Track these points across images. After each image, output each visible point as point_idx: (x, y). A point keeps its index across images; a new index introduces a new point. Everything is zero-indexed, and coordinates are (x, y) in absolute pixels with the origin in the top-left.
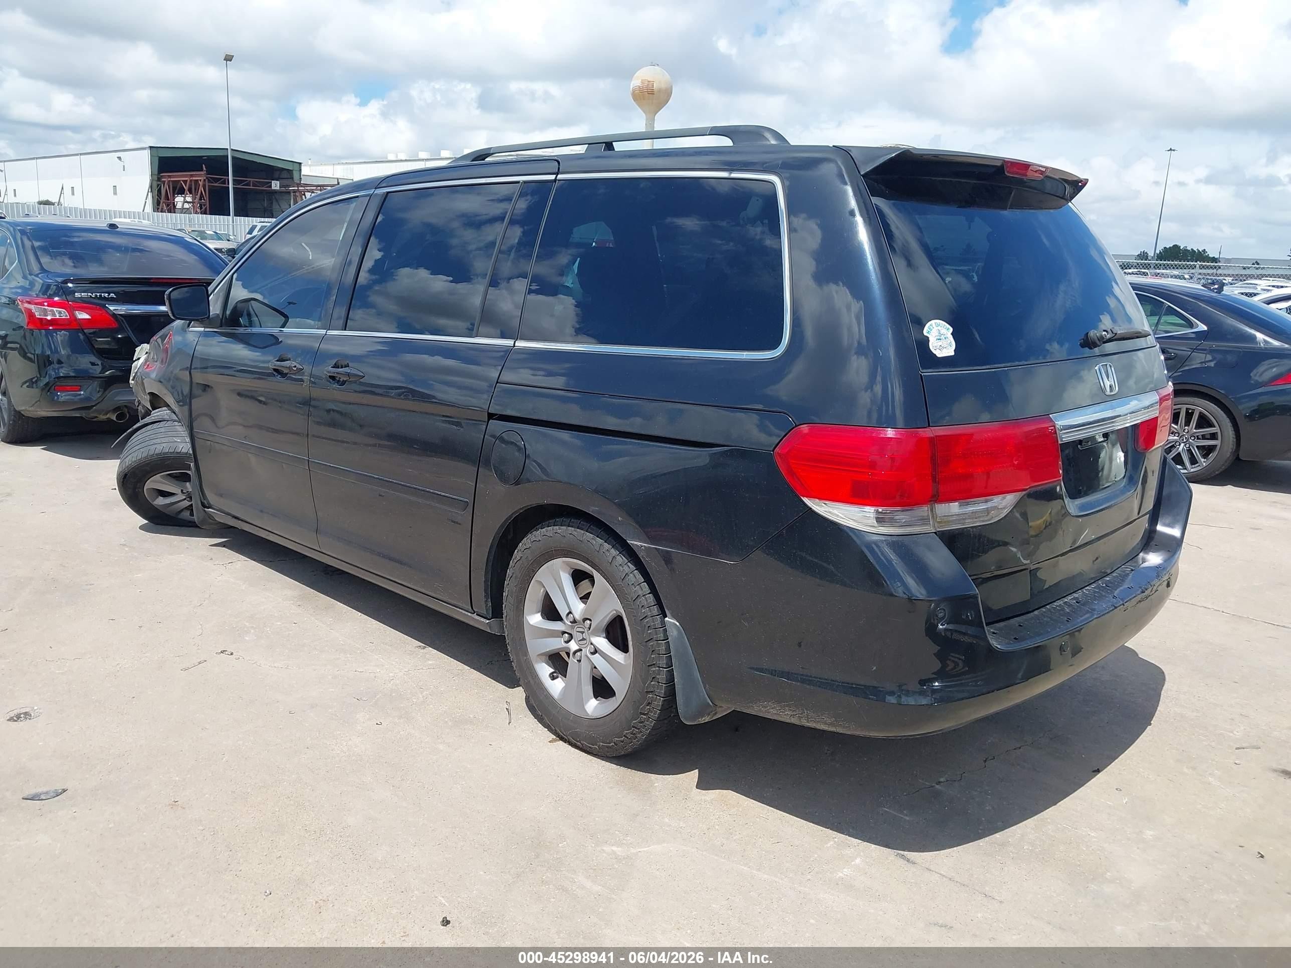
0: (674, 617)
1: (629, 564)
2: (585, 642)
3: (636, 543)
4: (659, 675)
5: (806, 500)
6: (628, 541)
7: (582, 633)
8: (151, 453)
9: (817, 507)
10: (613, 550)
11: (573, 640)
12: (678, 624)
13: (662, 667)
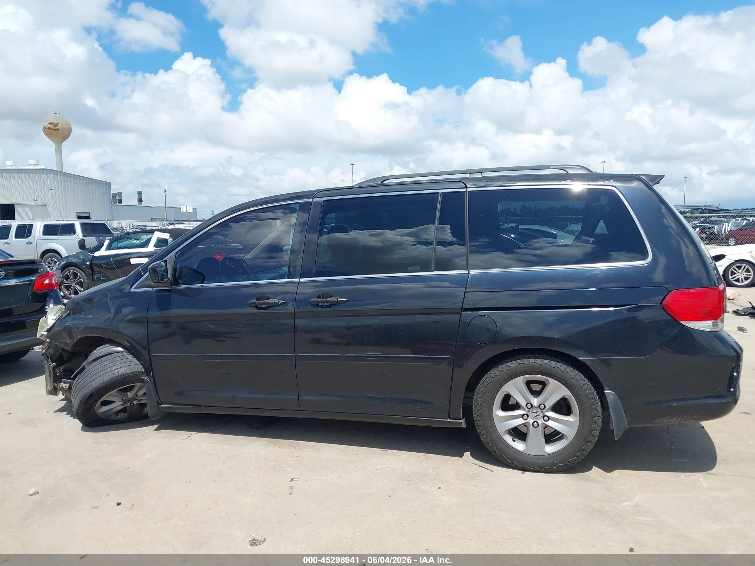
0: (610, 390)
1: (574, 370)
2: (539, 417)
3: (584, 358)
4: (598, 420)
5: (682, 322)
6: (579, 359)
7: (537, 412)
8: (116, 375)
9: (688, 325)
10: (563, 365)
11: (529, 418)
12: (613, 392)
13: (600, 417)
